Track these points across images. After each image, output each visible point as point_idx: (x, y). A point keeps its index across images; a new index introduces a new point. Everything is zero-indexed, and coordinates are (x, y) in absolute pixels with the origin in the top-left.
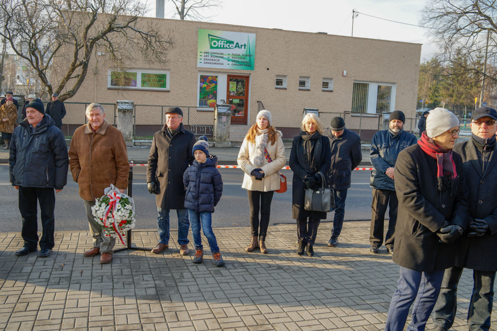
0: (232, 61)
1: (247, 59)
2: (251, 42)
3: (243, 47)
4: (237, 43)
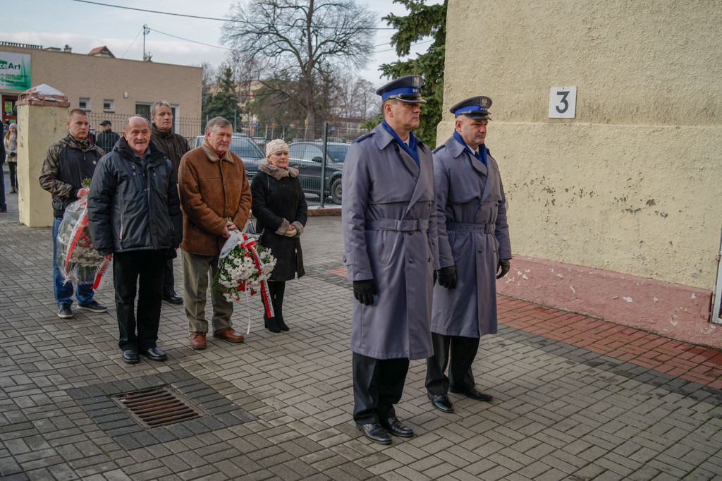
0: (7, 81)
1: (23, 80)
2: (25, 62)
3: (17, 68)
4: (11, 64)
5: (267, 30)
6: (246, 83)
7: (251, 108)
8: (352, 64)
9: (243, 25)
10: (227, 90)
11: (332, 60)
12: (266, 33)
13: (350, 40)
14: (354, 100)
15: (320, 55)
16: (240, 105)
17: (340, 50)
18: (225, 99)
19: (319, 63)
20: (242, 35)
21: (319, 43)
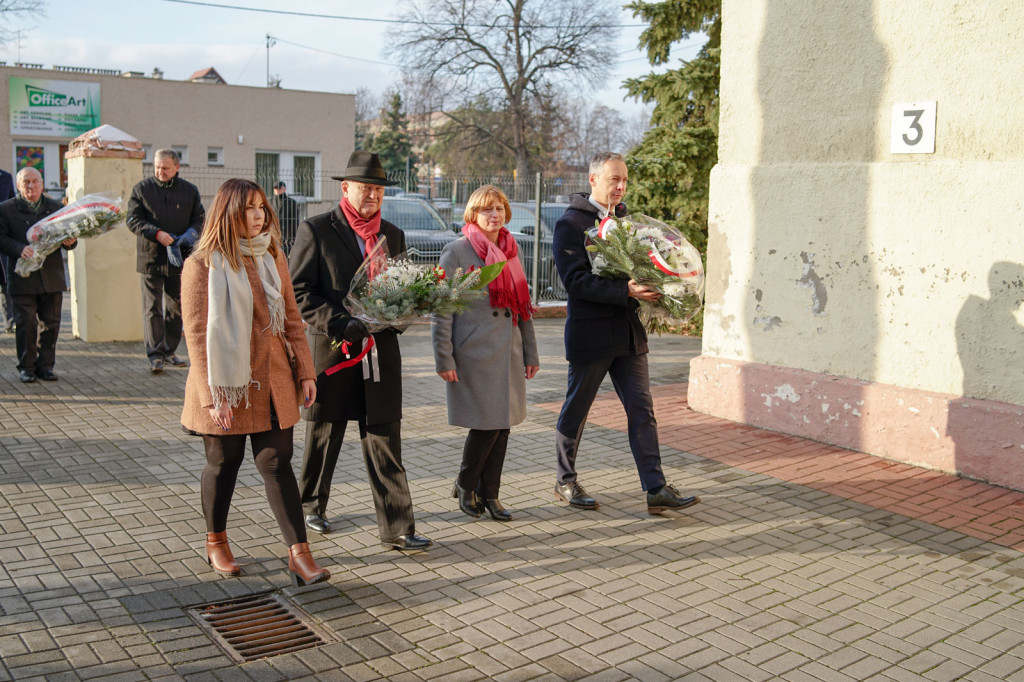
0: (65, 124)
5: (452, 33)
6: (424, 116)
7: (432, 155)
8: (585, 82)
9: (416, 27)
10: (395, 128)
11: (554, 76)
12: (453, 38)
13: (581, 45)
14: (590, 139)
15: (535, 70)
16: (415, 150)
17: (566, 61)
18: (391, 142)
19: (534, 82)
20: (416, 43)
21: (533, 51)
